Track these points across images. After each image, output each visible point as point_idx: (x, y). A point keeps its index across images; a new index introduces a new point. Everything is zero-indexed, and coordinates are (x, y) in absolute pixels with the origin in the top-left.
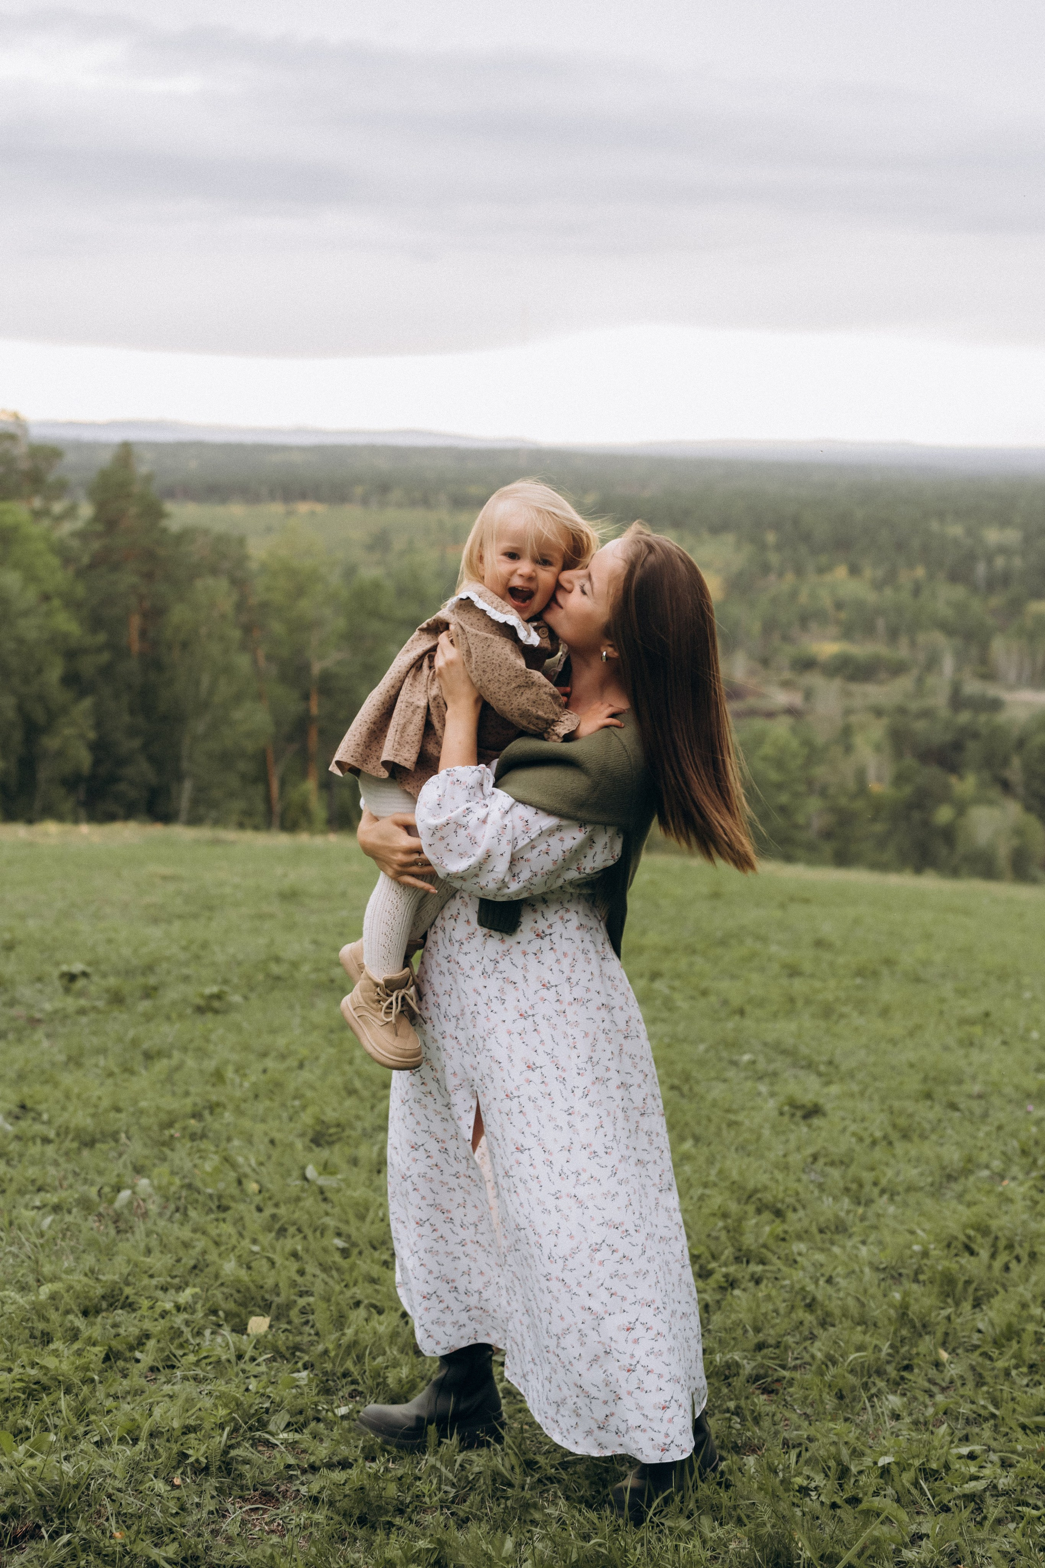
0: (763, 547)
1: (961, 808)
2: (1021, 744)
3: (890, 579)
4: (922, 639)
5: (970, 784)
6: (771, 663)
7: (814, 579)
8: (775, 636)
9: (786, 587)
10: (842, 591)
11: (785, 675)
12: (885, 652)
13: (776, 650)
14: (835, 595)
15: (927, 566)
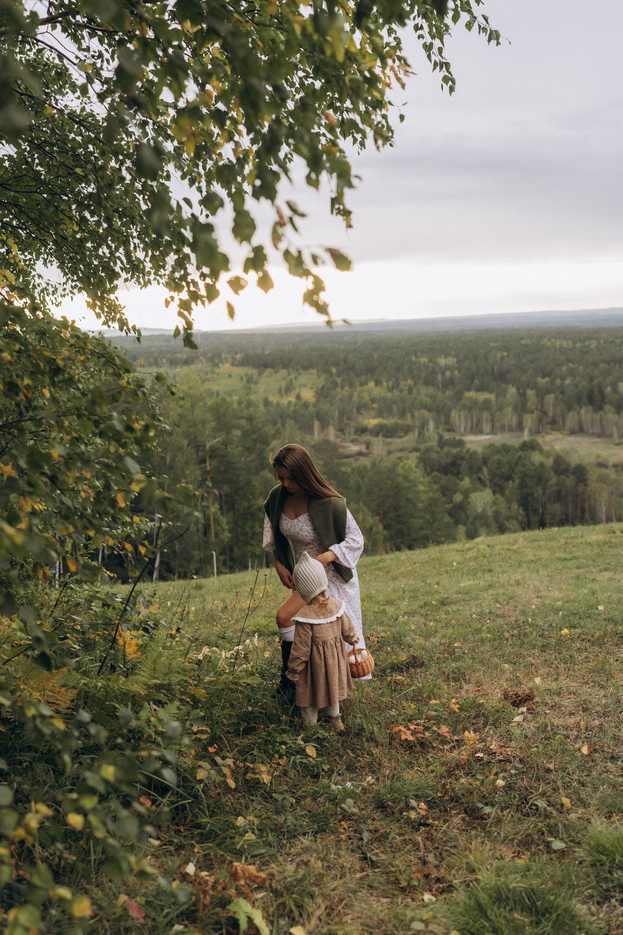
0: (331, 374)
1: (466, 494)
2: (485, 461)
3: (396, 385)
4: (416, 414)
5: (466, 482)
6: (345, 431)
7: (359, 388)
8: (345, 418)
9: (346, 394)
10: (373, 394)
11: (353, 437)
12: (400, 422)
13: (346, 425)
14: (370, 395)
15: (413, 378)
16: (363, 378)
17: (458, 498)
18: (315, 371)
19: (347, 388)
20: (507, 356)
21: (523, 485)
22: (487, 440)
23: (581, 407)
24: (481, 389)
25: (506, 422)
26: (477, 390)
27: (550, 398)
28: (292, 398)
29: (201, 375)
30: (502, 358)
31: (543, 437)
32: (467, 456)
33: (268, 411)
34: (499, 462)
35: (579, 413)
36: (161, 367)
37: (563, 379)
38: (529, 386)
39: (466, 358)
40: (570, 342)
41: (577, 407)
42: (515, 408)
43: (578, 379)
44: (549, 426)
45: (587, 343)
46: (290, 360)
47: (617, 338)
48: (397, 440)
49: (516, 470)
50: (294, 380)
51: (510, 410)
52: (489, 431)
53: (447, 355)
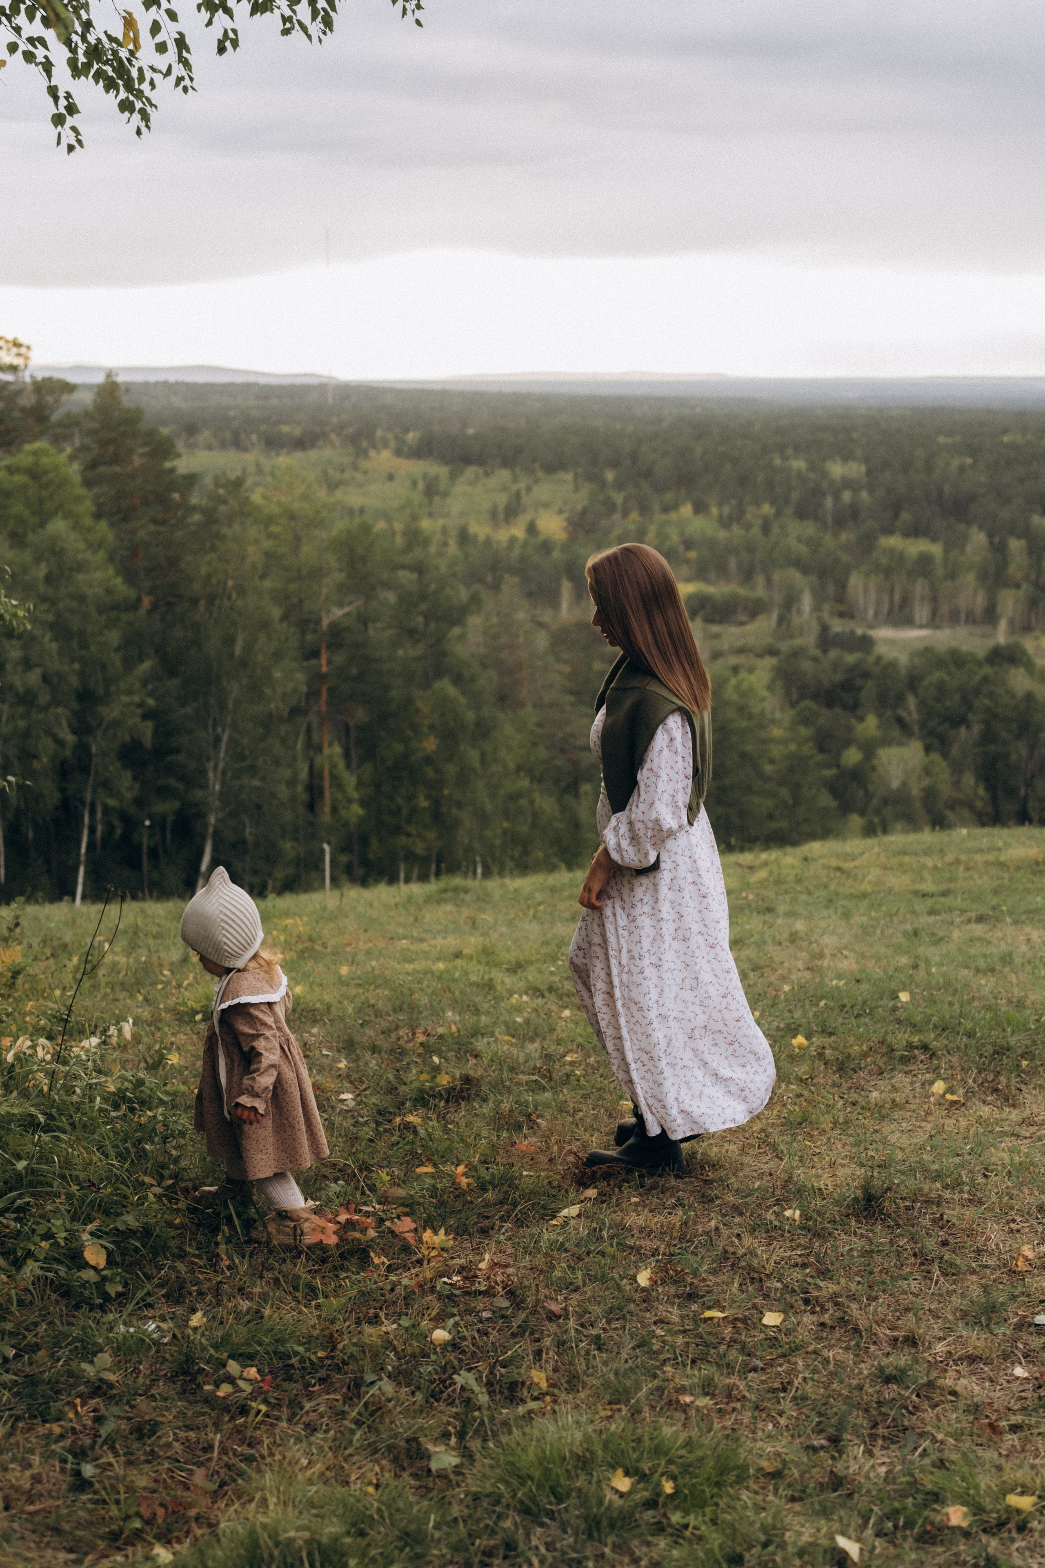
0: (603, 485)
1: (869, 749)
2: (913, 682)
3: (737, 516)
4: (776, 577)
5: (870, 725)
7: (659, 517)
9: (631, 527)
10: (689, 529)
12: (742, 592)
14: (682, 533)
15: (773, 503)
16: (669, 496)
17: (852, 756)
18: (569, 477)
19: (634, 516)
20: (972, 466)
21: (988, 737)
22: (920, 639)
24: (914, 531)
25: (962, 603)
26: (906, 535)
28: (519, 531)
29: (331, 471)
30: (962, 469)
31: (1037, 638)
32: (876, 670)
33: (467, 556)
34: (941, 687)
36: (246, 450)
38: (1013, 531)
39: (885, 465)
42: (983, 576)
46: (518, 451)
48: (734, 630)
49: (977, 704)
50: (523, 493)
51: (970, 578)
52: (924, 621)
53: (847, 457)
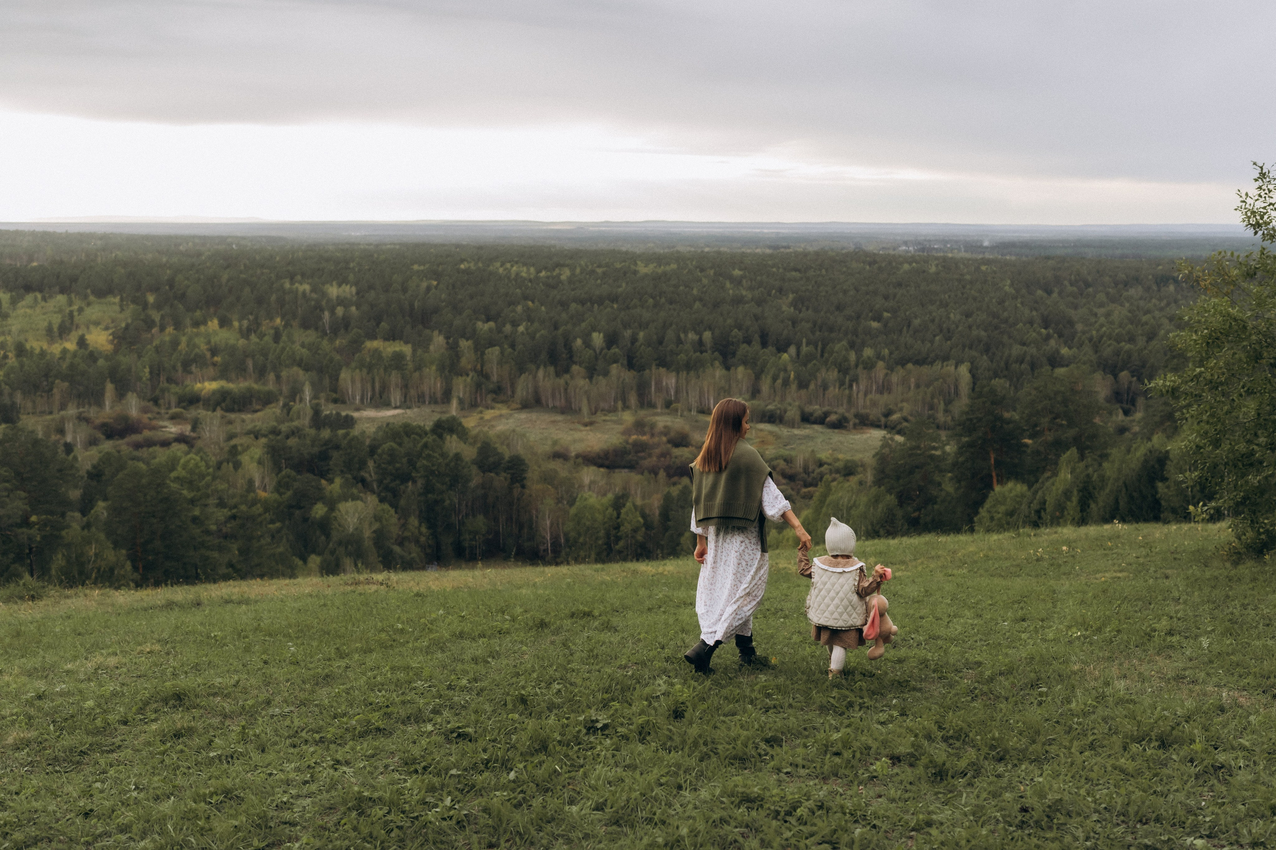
0: (145, 306)
1: (332, 505)
2: (373, 450)
3: (254, 327)
4: (284, 374)
5: (335, 486)
6: (161, 401)
7: (189, 330)
8: (163, 378)
9: (167, 339)
10: (215, 340)
11: (174, 410)
12: (255, 386)
13: (163, 391)
14: (209, 342)
15: (283, 317)
16: (198, 313)
17: (319, 510)
18: (115, 299)
19: (170, 330)
20: (436, 287)
21: (428, 489)
22: (394, 416)
23: (538, 368)
24: (392, 336)
25: (427, 388)
26: (386, 339)
27: (493, 353)
28: (70, 344)
30: (428, 289)
31: (481, 412)
33: (22, 366)
34: (392, 454)
35: (535, 377)
37: (515, 324)
38: (463, 336)
39: (371, 287)
40: (532, 270)
41: (532, 367)
42: (441, 368)
43: (536, 324)
44: (490, 397)
45: (557, 271)
46: (74, 279)
47: (599, 266)
48: (247, 417)
49: (418, 464)
50: (76, 314)
51: (431, 371)
52: (398, 404)
53: (342, 281)
